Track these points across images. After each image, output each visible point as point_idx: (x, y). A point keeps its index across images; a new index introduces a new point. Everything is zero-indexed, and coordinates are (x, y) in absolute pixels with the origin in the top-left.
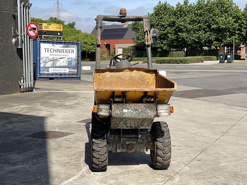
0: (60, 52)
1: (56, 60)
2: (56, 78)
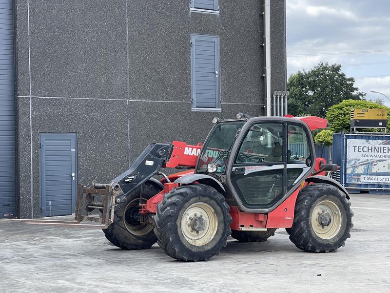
0: (378, 152)
1: (372, 163)
2: (371, 190)
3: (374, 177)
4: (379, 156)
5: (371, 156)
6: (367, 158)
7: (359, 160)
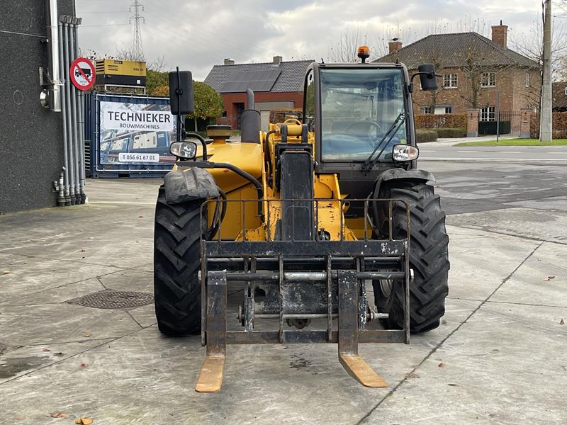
0: (141, 120)
2: (133, 173)
3: (136, 155)
4: (142, 127)
5: (132, 126)
6: (126, 129)
7: (116, 131)
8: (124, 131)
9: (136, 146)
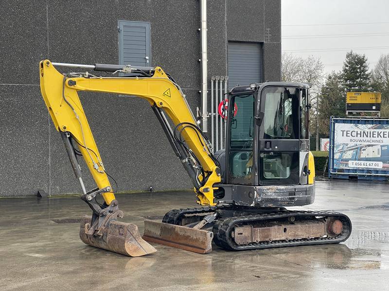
0: (367, 137)
1: (361, 148)
2: (360, 176)
3: (362, 162)
4: (368, 141)
5: (360, 141)
6: (356, 143)
7: (347, 144)
8: (353, 145)
9: (363, 156)
